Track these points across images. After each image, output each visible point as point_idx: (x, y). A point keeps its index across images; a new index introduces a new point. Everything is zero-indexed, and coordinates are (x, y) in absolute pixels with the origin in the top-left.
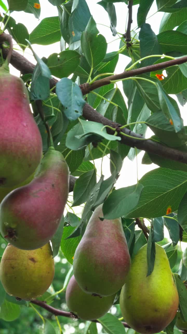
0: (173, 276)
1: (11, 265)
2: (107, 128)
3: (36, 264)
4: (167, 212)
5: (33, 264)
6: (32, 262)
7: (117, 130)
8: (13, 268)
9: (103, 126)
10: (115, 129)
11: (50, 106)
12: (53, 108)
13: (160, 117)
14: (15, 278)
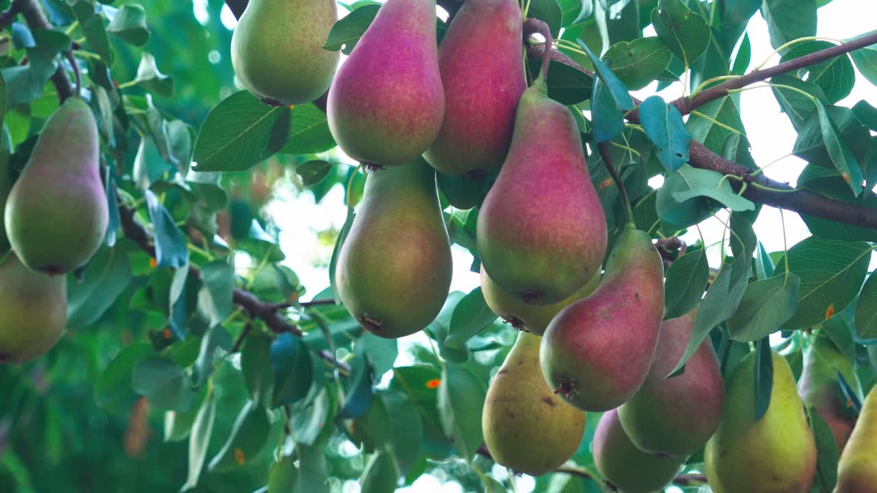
0: (805, 409)
1: (507, 410)
2: (729, 178)
3: (555, 408)
4: (827, 314)
5: (550, 410)
6: (548, 406)
7: (745, 180)
8: (512, 416)
9: (723, 177)
10: (741, 178)
11: (624, 147)
12: (630, 150)
13: (811, 129)
14: (516, 435)
